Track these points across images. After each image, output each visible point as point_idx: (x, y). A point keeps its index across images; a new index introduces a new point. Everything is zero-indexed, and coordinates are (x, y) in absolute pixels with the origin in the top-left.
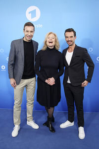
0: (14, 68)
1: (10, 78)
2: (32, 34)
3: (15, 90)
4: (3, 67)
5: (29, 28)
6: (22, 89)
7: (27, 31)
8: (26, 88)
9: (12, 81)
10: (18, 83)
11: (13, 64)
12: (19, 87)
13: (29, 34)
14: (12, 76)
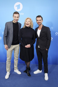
0: (7, 39)
1: (4, 44)
2: (18, 19)
3: (7, 51)
5: (16, 15)
6: (12, 51)
7: (15, 17)
8: (14, 51)
9: (6, 46)
10: (9, 47)
11: (6, 36)
12: (10, 50)
13: (16, 18)
14: (6, 43)
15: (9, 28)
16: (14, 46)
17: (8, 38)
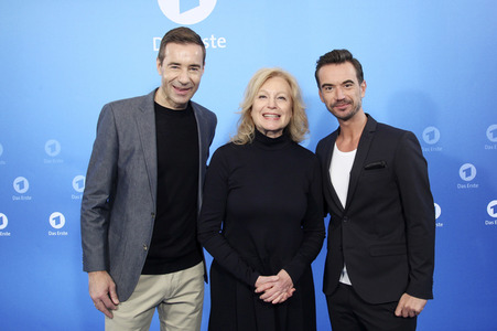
0: (107, 225)
2: (195, 77)
3: (108, 322)
4: (57, 220)
5: (183, 53)
6: (144, 321)
7: (176, 65)
8: (163, 316)
9: (99, 283)
10: (124, 292)
11: (105, 205)
12: (129, 311)
13: (184, 76)
14: (97, 258)
15: (123, 146)
16: (162, 283)
17: (116, 219)
